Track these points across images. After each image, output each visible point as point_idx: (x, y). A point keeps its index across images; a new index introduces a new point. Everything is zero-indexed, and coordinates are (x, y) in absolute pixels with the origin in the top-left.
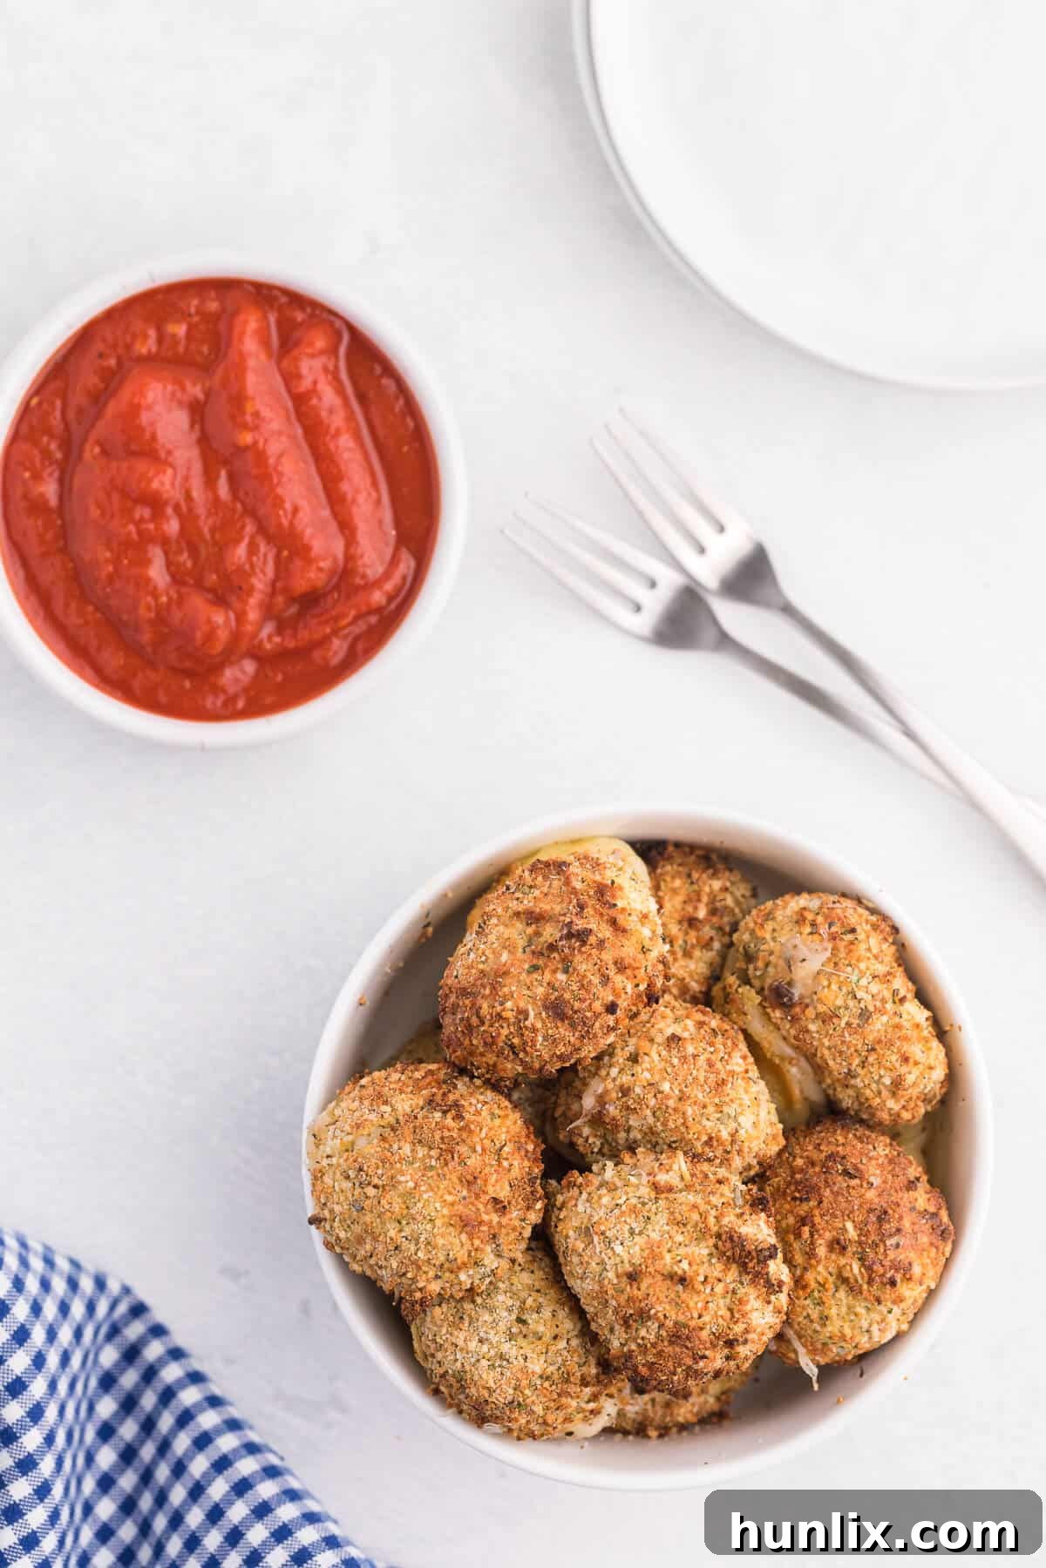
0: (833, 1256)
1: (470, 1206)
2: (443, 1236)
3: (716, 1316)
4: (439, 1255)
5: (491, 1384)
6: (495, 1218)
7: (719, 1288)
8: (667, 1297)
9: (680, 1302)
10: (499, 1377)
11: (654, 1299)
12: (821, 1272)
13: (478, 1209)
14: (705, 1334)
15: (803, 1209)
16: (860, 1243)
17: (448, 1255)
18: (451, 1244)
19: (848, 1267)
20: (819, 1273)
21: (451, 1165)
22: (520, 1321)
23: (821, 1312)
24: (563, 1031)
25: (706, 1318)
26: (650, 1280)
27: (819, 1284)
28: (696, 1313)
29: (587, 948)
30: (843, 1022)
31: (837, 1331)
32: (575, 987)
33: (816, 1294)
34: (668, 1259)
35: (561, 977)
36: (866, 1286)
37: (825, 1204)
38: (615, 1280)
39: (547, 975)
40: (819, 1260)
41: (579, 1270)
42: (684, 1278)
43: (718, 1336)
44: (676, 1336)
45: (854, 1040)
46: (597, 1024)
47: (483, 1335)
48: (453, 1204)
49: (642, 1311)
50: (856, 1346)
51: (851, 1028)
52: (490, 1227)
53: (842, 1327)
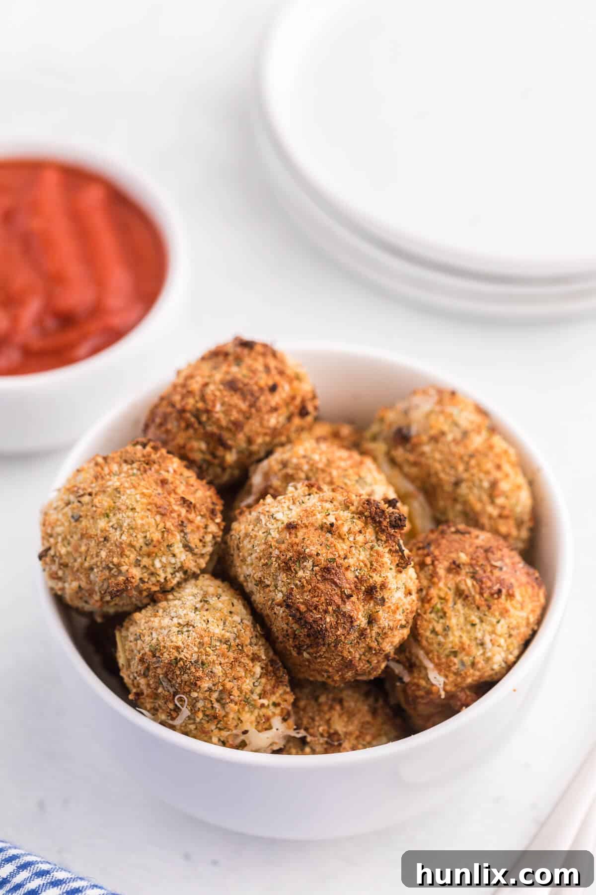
0: (451, 576)
1: (164, 499)
2: (142, 519)
3: (358, 559)
4: (139, 536)
5: (180, 644)
6: (183, 511)
7: (360, 538)
8: (318, 541)
9: (329, 543)
10: (187, 638)
11: (309, 542)
12: (444, 585)
13: (170, 502)
14: (350, 575)
15: (426, 551)
16: (472, 565)
17: (145, 537)
18: (149, 524)
19: (463, 582)
20: (440, 589)
21: (149, 473)
22: (203, 601)
23: (444, 624)
24: (236, 400)
25: (351, 561)
26: (304, 530)
27: (440, 598)
28: (342, 553)
29: (253, 354)
30: (450, 437)
31: (457, 640)
32: (245, 372)
33: (439, 606)
34: (319, 516)
35: (234, 369)
36: (477, 597)
37: (443, 546)
38: (277, 536)
39: (224, 368)
40: (439, 580)
41: (249, 546)
42: (332, 525)
43: (360, 580)
44: (326, 570)
45: (459, 450)
46: (262, 398)
47: (173, 614)
48: (150, 496)
49: (299, 553)
50: (473, 664)
51: (456, 442)
52: (179, 516)
53: (461, 637)
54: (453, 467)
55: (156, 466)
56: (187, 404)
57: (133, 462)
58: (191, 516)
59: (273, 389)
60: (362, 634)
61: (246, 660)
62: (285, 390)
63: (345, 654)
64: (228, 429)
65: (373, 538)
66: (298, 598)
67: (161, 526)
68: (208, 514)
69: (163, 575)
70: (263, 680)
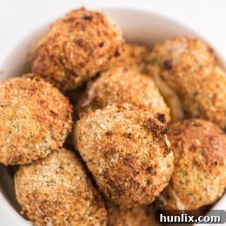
0: (191, 153)
1: (41, 112)
5: (48, 192)
6: (52, 119)
7: (145, 141)
8: (122, 143)
9: (128, 145)
10: (51, 189)
11: (117, 143)
12: (187, 158)
13: (44, 114)
14: (139, 162)
15: (178, 137)
16: (202, 147)
17: (31, 133)
19: (197, 157)
20: (185, 160)
21: (34, 96)
22: (60, 167)
23: (186, 179)
24: (82, 52)
25: (139, 154)
26: (115, 136)
27: (185, 165)
28: (135, 150)
29: (92, 23)
30: (193, 69)
31: (193, 188)
32: (87, 35)
33: (184, 169)
34: (123, 128)
35: (81, 33)
36: (205, 165)
37: (187, 135)
38: (101, 138)
39: (76, 32)
40: (185, 154)
41: (86, 140)
42: (130, 134)
43: (144, 164)
44: (126, 159)
45: (197, 77)
46: (95, 51)
47: (45, 174)
48: (34, 110)
49: (112, 149)
50: (200, 199)
51: (196, 72)
52: (49, 121)
53: (195, 186)
54: (194, 85)
55: (37, 91)
56: (55, 53)
57: (25, 89)
58: (55, 121)
59: (101, 45)
60: (144, 189)
61: (82, 200)
62: (108, 44)
63: (134, 198)
64: (76, 67)
65: (151, 139)
66: (111, 173)
67: (39, 128)
68: (64, 118)
69: (40, 152)
70: (91, 208)
